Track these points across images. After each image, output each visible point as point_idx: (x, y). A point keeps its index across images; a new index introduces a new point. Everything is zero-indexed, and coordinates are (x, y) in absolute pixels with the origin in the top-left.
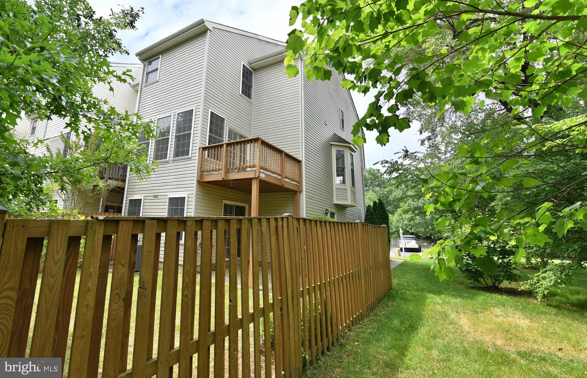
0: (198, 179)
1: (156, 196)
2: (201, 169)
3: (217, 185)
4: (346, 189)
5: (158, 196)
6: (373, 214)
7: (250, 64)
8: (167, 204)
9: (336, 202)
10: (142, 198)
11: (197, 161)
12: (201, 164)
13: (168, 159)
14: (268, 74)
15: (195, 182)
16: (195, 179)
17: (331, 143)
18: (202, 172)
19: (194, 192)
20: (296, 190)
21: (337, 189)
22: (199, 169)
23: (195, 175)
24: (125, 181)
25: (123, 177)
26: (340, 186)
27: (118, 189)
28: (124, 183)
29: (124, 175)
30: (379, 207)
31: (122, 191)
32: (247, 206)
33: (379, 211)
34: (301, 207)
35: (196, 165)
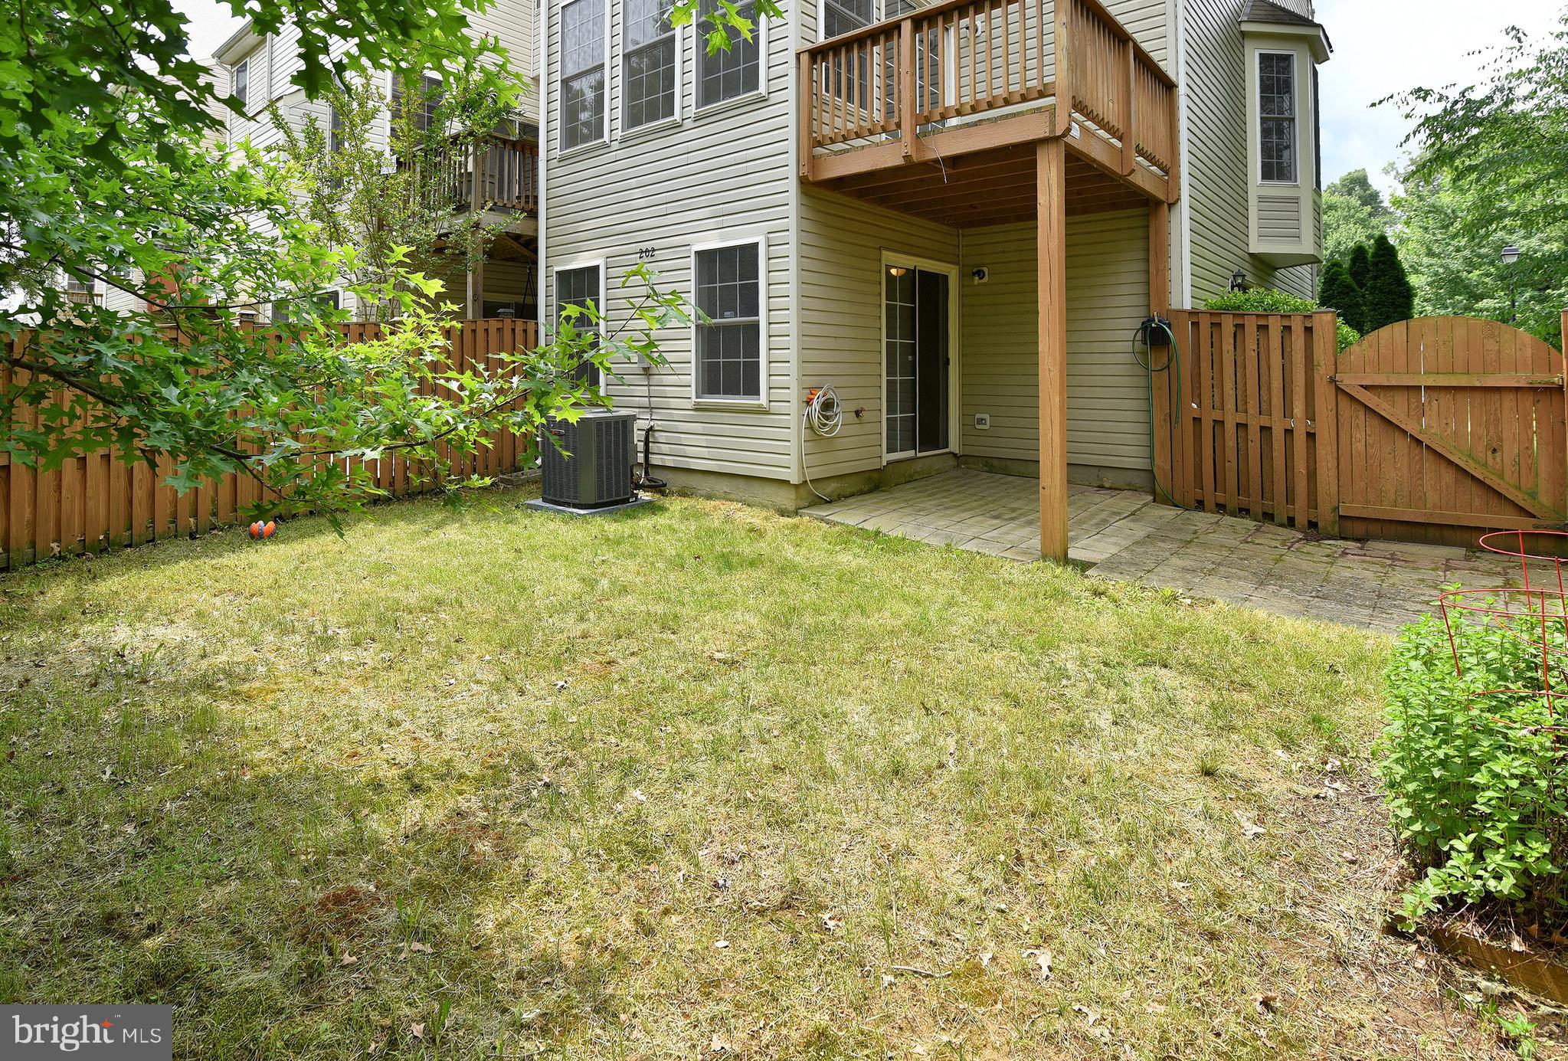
0: (804, 171)
1: (647, 251)
2: (811, 131)
3: (861, 194)
4: (1296, 200)
5: (654, 250)
6: (1353, 290)
8: (692, 274)
9: (1255, 248)
10: (600, 262)
11: (791, 107)
12: (811, 119)
13: (677, 116)
15: (792, 184)
16: (791, 172)
17: (1245, 28)
18: (813, 143)
19: (792, 223)
20: (1161, 196)
21: (1262, 199)
22: (804, 133)
23: (791, 158)
24: (533, 215)
25: (527, 202)
26: (1277, 188)
27: (515, 245)
28: (531, 222)
29: (527, 197)
30: (1375, 264)
31: (526, 252)
32: (953, 273)
33: (1375, 278)
34: (1174, 262)
35: (791, 120)
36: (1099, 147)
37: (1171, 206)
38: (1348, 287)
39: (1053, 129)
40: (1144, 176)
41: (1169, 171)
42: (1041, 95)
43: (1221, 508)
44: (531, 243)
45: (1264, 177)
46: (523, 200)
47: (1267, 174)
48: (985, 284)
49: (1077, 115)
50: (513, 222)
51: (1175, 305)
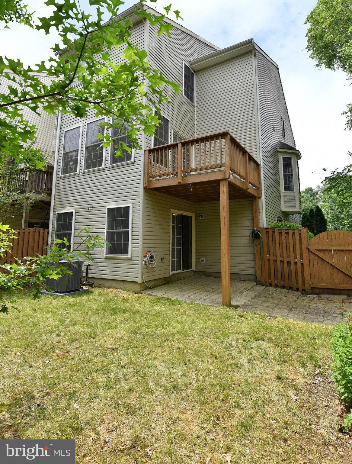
0: (146, 185)
1: (90, 208)
2: (148, 173)
3: (164, 192)
4: (294, 196)
5: (93, 207)
6: (310, 221)
7: (191, 65)
8: (106, 215)
9: (283, 210)
10: (73, 210)
11: (142, 166)
12: (148, 170)
13: (103, 166)
14: (213, 75)
15: (142, 189)
16: (141, 185)
17: (278, 150)
18: (148, 177)
19: (141, 200)
20: (256, 195)
21: (284, 196)
22: (146, 174)
23: (142, 181)
24: (50, 194)
25: (48, 190)
26: (288, 193)
27: (42, 204)
28: (49, 197)
29: (48, 189)
30: (316, 214)
31: (46, 206)
32: (193, 216)
33: (316, 218)
34: (260, 214)
35: (142, 170)
36: (238, 181)
37: (259, 198)
38: (309, 220)
39: (225, 176)
40: (251, 190)
41: (259, 188)
42: (221, 167)
43: (277, 286)
44: (48, 204)
45: (285, 190)
46: (46, 190)
47: (286, 189)
48: (204, 219)
49: (231, 172)
50: (43, 197)
51: (261, 226)
